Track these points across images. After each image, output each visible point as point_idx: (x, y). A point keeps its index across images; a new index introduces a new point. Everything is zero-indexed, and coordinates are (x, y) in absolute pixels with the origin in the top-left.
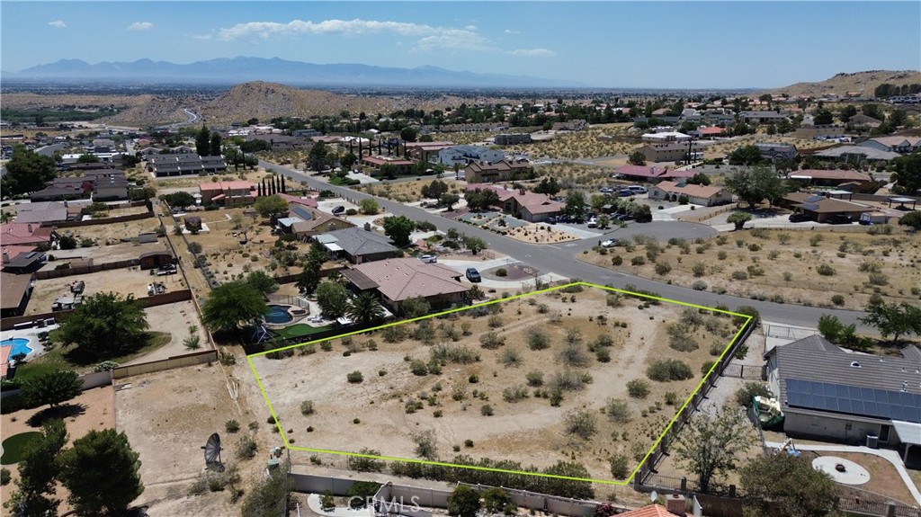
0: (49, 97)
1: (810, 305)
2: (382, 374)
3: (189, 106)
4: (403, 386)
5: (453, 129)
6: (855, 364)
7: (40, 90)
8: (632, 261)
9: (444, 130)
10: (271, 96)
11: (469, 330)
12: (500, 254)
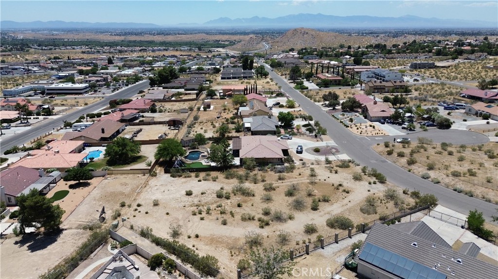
0: (210, 36)
1: (490, 201)
2: (203, 194)
3: (266, 41)
4: (206, 201)
5: (394, 57)
6: (414, 244)
7: (208, 33)
8: (398, 154)
9: (388, 57)
10: (305, 36)
11: (265, 179)
12: (330, 139)
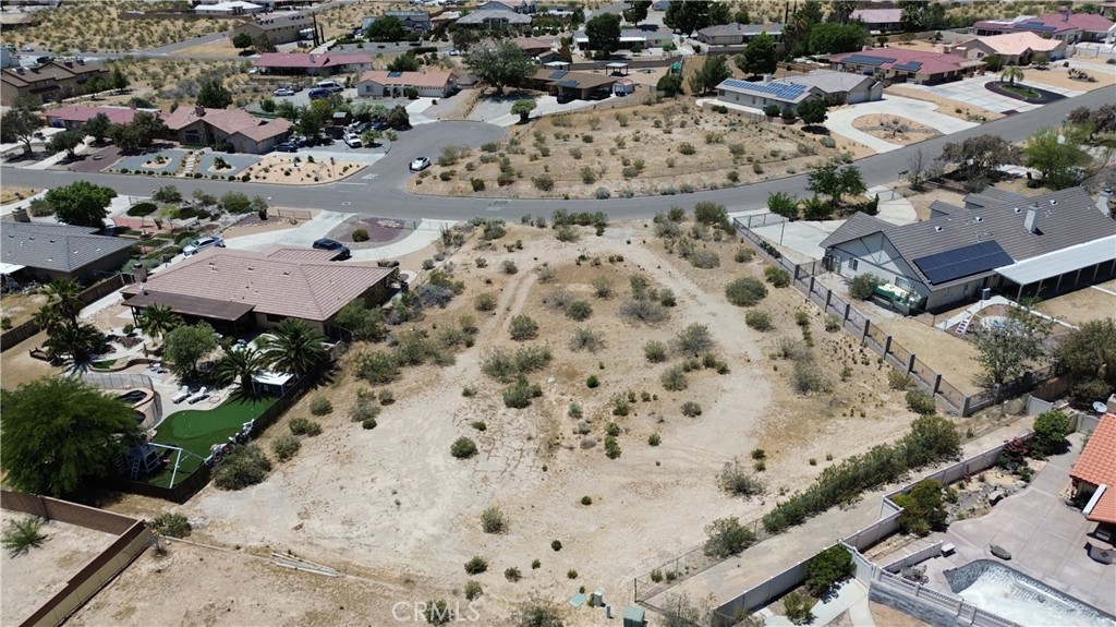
2: (481, 428)
6: (939, 229)
8: (498, 181)
12: (317, 210)
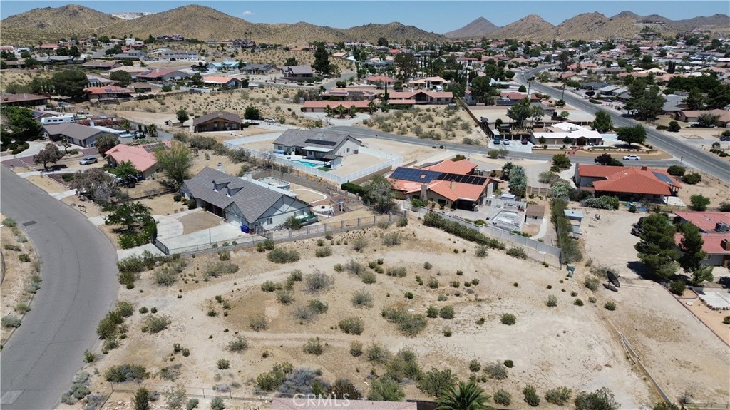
2: (482, 321)
4: (469, 307)
